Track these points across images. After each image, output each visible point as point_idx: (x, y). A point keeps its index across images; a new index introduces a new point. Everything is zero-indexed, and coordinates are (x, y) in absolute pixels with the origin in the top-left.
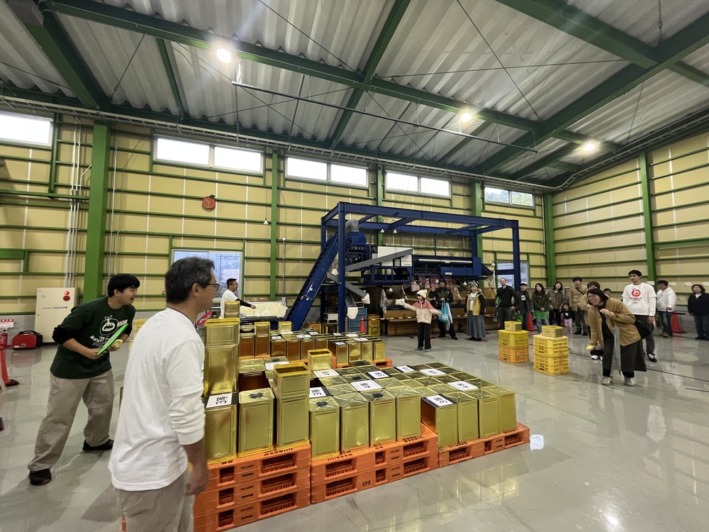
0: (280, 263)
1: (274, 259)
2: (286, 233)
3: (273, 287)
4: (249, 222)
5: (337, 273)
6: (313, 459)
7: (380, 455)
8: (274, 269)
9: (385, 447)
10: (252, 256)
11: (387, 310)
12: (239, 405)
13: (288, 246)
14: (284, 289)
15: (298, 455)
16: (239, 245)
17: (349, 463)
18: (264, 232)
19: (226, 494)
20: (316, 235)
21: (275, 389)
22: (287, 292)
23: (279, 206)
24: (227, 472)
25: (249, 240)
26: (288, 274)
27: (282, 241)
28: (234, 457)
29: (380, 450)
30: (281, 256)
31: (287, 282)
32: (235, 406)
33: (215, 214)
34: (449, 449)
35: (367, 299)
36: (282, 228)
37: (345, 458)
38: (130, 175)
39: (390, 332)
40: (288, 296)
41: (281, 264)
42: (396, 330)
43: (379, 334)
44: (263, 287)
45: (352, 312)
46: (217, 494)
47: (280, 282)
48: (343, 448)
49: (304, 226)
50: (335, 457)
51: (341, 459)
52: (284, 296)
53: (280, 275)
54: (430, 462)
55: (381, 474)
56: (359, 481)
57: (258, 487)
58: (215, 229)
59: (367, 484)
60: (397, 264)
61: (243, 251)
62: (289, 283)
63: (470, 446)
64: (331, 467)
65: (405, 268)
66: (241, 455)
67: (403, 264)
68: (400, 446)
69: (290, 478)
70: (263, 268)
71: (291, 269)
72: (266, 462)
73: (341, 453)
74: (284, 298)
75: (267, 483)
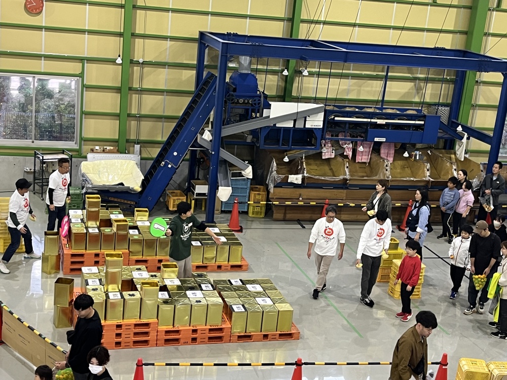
0: (134, 95)
1: (125, 89)
2: (144, 50)
3: (122, 131)
4: (91, 32)
5: (211, 138)
6: (159, 327)
7: (195, 331)
8: (125, 104)
9: (198, 328)
10: (94, 83)
11: (275, 187)
12: (124, 299)
13: (146, 69)
14: (138, 133)
15: (151, 324)
16: (75, 67)
17: (177, 332)
18: (111, 47)
19: (118, 335)
20: (190, 54)
21: (141, 292)
22: (142, 138)
23: (135, 7)
24: (119, 326)
25: (91, 60)
26: (144, 112)
27: (138, 63)
28: (121, 321)
29: (195, 328)
30: (136, 85)
31: (142, 123)
32: (123, 300)
33: (43, 19)
34: (238, 334)
35: (248, 172)
36: (139, 42)
37: (175, 329)
39: (276, 215)
40: (145, 144)
41: (135, 97)
42: (285, 214)
43: (263, 215)
44: (108, 129)
45: (224, 193)
46: (115, 335)
47: (133, 122)
48: (175, 325)
49: (173, 39)
50: (170, 328)
51: (173, 329)
52: (138, 142)
53: (133, 112)
54: (224, 339)
55: (194, 340)
56: (182, 341)
57: (132, 335)
58: (43, 43)
59: (186, 343)
60: (300, 125)
61: (81, 75)
62: (146, 125)
63: (253, 335)
64: (167, 332)
65: (311, 131)
66: (124, 320)
67: (309, 125)
68: (207, 329)
69: (147, 333)
70: (109, 102)
71: (150, 104)
72: (136, 325)
73: (173, 327)
74: (137, 147)
75: (136, 334)
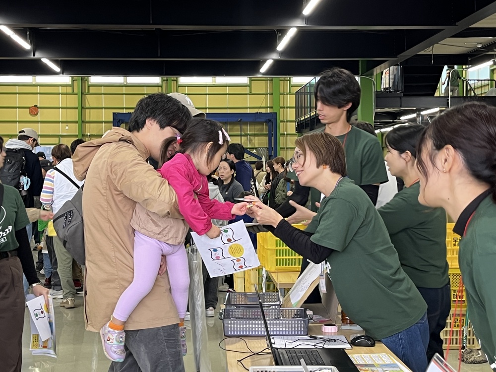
2: (90, 129)
4: (62, 122)
16: (56, 140)
18: (73, 129)
23: (84, 108)
25: (63, 136)
27: (87, 136)
33: (38, 118)
36: (87, 125)
49: (105, 122)
58: (39, 129)
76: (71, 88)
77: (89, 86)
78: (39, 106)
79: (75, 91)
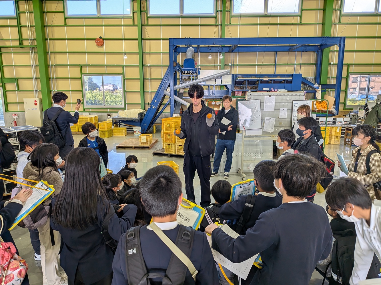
0: (148, 82)
1: (142, 80)
2: (150, 60)
3: (142, 99)
8: (142, 86)
10: (129, 77)
13: (152, 69)
16: (120, 70)
18: (134, 60)
23: (144, 39)
25: (127, 66)
26: (153, 89)
27: (147, 66)
31: (152, 95)
33: (104, 49)
36: (148, 56)
38: (55, 28)
47: (148, 95)
49: (163, 53)
53: (148, 90)
58: (105, 59)
61: (123, 74)
67: (224, 83)
76: (132, 20)
77: (148, 18)
78: (104, 37)
79: (136, 23)
